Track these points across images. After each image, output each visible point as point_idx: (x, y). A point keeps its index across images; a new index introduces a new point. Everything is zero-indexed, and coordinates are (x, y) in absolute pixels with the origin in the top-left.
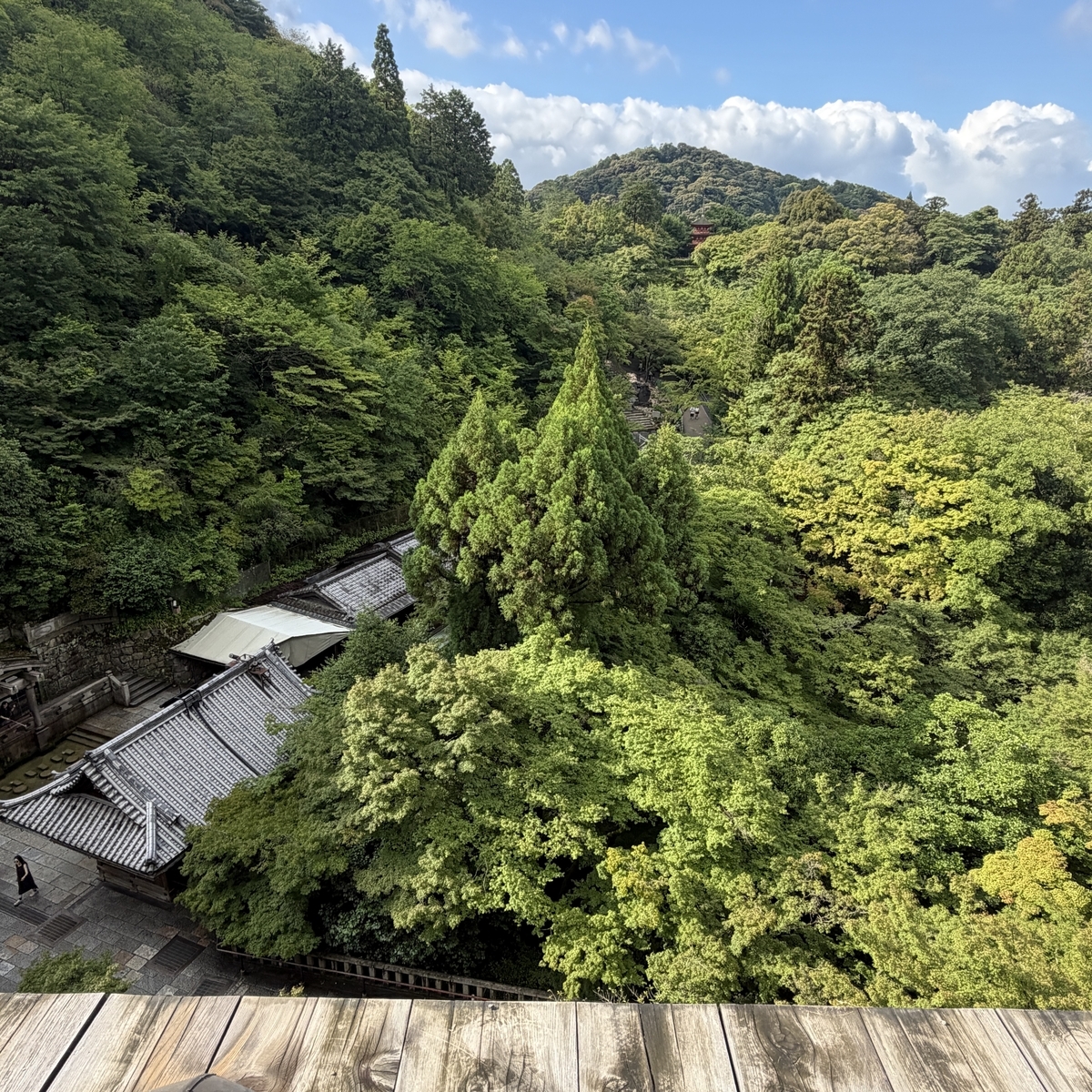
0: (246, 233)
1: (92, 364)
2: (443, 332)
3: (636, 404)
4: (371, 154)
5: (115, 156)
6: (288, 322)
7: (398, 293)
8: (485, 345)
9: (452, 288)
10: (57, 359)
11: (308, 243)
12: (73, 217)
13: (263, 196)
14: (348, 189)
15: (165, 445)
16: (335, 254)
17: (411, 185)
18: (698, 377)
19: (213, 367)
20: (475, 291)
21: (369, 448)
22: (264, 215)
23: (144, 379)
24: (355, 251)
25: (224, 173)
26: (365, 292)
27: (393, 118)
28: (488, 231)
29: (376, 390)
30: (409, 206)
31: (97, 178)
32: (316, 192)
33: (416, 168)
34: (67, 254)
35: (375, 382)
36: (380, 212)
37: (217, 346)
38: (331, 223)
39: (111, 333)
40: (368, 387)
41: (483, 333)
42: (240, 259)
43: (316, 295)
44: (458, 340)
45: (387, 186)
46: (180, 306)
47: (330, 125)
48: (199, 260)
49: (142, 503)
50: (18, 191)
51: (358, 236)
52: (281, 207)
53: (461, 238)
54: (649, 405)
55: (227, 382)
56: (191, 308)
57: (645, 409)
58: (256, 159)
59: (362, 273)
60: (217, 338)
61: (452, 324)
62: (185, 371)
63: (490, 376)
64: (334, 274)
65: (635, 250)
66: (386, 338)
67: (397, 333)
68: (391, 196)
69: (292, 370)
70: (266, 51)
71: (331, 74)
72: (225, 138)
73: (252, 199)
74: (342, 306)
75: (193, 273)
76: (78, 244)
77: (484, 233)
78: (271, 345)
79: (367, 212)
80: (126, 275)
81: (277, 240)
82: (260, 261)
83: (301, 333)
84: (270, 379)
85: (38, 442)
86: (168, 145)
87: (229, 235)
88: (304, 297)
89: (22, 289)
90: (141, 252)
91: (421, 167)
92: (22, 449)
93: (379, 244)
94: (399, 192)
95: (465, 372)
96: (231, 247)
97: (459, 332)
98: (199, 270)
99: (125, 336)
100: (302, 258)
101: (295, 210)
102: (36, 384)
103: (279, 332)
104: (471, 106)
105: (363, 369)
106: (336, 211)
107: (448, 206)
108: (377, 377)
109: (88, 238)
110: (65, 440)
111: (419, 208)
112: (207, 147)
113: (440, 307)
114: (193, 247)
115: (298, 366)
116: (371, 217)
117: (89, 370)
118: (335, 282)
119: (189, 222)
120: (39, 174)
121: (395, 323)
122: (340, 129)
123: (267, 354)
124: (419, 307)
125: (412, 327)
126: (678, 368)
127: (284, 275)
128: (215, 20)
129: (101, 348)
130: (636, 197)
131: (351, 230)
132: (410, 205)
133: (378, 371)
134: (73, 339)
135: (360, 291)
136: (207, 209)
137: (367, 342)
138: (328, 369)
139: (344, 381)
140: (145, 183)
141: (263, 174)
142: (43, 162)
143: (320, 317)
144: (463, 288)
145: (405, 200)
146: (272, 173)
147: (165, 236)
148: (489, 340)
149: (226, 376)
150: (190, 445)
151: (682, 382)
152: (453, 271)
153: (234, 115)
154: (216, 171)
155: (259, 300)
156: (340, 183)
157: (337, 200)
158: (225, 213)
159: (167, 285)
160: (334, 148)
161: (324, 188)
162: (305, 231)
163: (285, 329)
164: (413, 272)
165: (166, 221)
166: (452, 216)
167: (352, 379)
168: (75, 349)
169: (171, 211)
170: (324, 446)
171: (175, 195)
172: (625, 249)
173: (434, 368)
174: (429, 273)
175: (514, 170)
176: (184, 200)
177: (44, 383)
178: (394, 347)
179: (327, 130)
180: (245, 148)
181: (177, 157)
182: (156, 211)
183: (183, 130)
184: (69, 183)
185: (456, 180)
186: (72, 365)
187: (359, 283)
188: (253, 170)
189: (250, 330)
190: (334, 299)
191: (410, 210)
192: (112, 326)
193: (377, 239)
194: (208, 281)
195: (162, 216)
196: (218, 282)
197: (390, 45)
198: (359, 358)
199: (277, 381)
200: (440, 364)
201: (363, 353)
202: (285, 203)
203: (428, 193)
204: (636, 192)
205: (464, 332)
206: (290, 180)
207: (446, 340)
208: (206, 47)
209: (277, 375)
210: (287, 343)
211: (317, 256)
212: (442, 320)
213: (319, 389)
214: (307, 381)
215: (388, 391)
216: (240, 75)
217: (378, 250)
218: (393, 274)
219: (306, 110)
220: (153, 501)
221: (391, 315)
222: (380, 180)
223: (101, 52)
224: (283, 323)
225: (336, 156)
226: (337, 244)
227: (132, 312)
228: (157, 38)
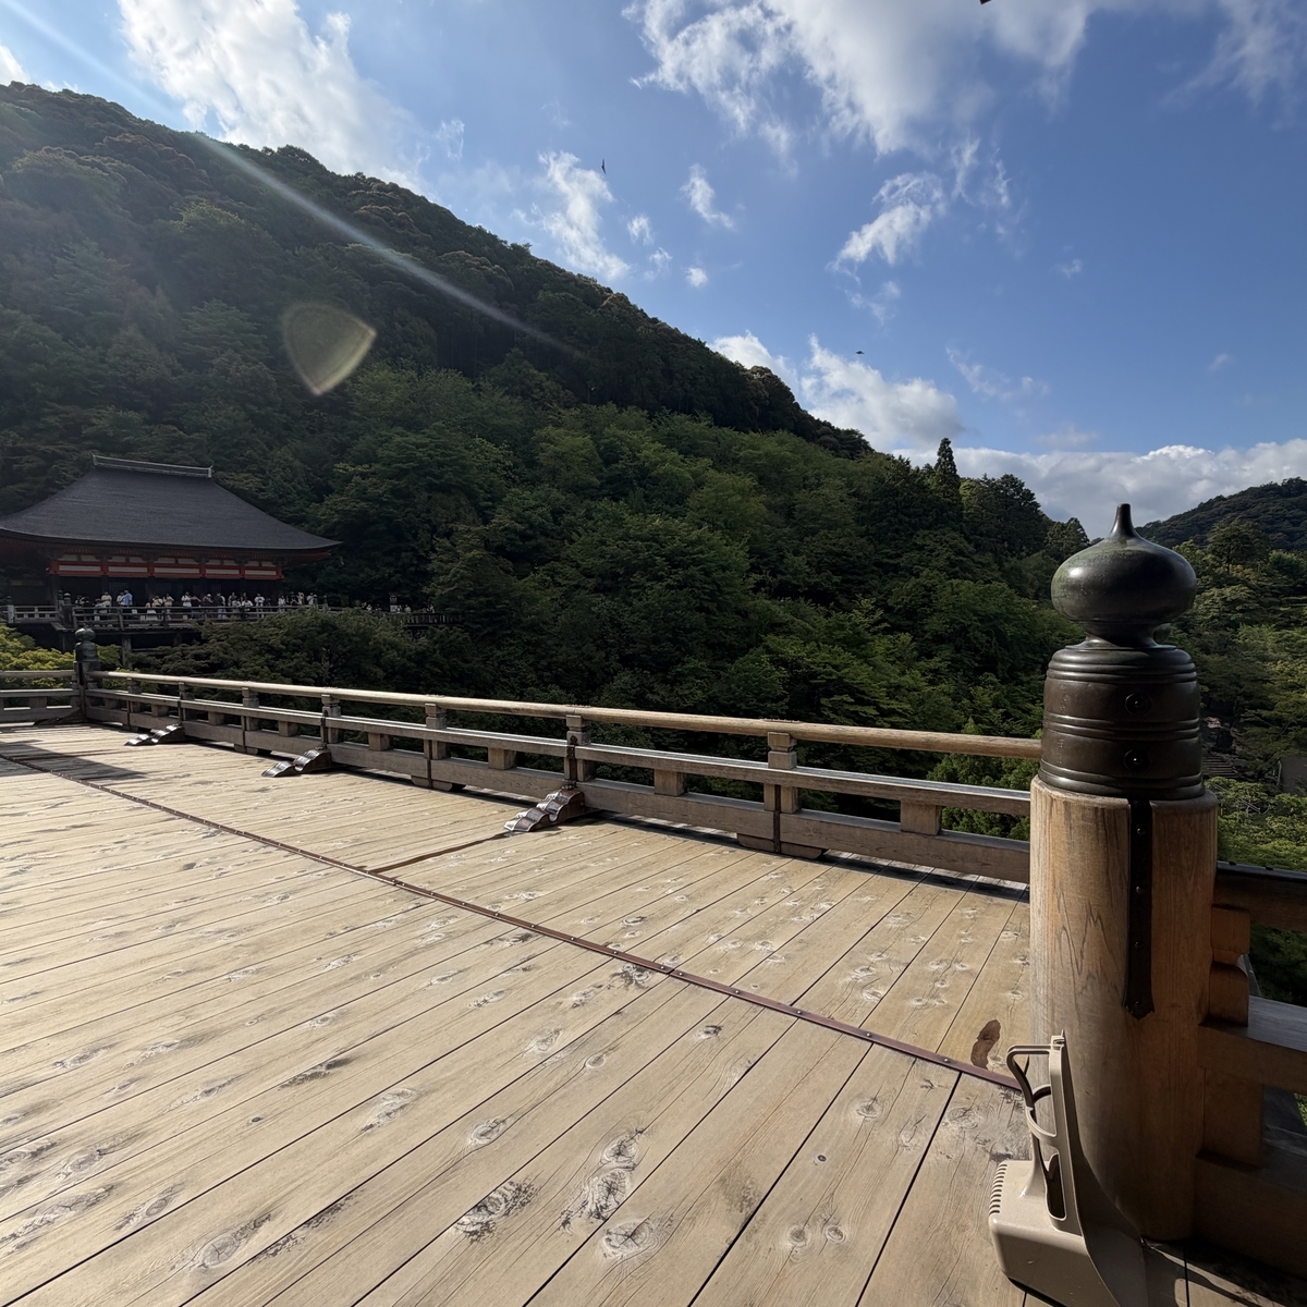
0: (819, 596)
1: (701, 688)
2: (979, 671)
3: (1213, 749)
4: (926, 532)
5: (738, 554)
6: (837, 662)
7: (939, 639)
8: (1022, 683)
9: (987, 633)
10: (681, 684)
11: (867, 603)
12: (705, 594)
13: (836, 570)
14: (903, 561)
15: (738, 746)
16: (888, 609)
17: (960, 553)
18: (1292, 724)
19: (779, 693)
20: (1011, 636)
21: (895, 765)
22: (836, 583)
23: (731, 699)
24: (905, 606)
25: (809, 556)
26: (910, 639)
27: (949, 503)
28: (1036, 583)
29: (906, 717)
30: (955, 569)
31: (724, 568)
32: (878, 564)
33: (966, 538)
34: (698, 617)
35: (906, 710)
36: (927, 576)
37: (784, 678)
38: (888, 586)
39: (717, 668)
40: (900, 715)
41: (1019, 674)
42: (815, 617)
43: (865, 642)
44: (992, 678)
45: (938, 555)
46: (761, 649)
47: (895, 515)
48: (781, 618)
49: (716, 785)
50: (679, 581)
51: (907, 595)
52: (850, 577)
53: (1001, 592)
54: (1232, 752)
55: (786, 704)
56: (768, 650)
57: (1225, 756)
58: (834, 545)
59: (910, 623)
60: (784, 672)
61: (989, 664)
62: (758, 694)
63: (1024, 711)
64: (886, 625)
65: (1227, 591)
66: (924, 675)
67: (935, 671)
68: (942, 563)
69: (836, 698)
70: (854, 469)
71: (899, 480)
72: (814, 532)
73: (829, 573)
74: (888, 649)
75: (775, 627)
76: (708, 611)
77: (1032, 585)
78: (822, 678)
79: (917, 576)
80: (733, 629)
81: (843, 601)
82: (828, 615)
83: (846, 670)
84: (819, 705)
85: (661, 737)
86: (775, 542)
87: (806, 600)
88: (856, 644)
89: (669, 640)
90: (744, 614)
91: (971, 537)
92: (652, 741)
93: (926, 600)
94: (948, 559)
95: (996, 706)
96: (806, 607)
97: (995, 671)
98: (780, 625)
99: (724, 669)
100: (862, 613)
101: (860, 578)
102: (667, 700)
103: (829, 669)
104: (1022, 485)
105: (897, 699)
106: (893, 577)
107: (995, 566)
108: (907, 707)
109: (712, 606)
110: (677, 737)
111: (967, 570)
112: (801, 540)
113: (977, 651)
114: (779, 609)
115: (841, 694)
116: (921, 580)
117: (699, 692)
118: (887, 631)
119: (778, 592)
120: (693, 570)
121: (934, 663)
122: (902, 517)
123: (820, 685)
124: (958, 650)
125: (949, 666)
126: (1265, 713)
127: (842, 627)
128: (821, 454)
129: (708, 678)
130: (1229, 539)
131: (903, 591)
132: (957, 569)
133: (910, 702)
134: (693, 671)
135: (906, 637)
136: (794, 582)
137: (906, 678)
138: (866, 698)
139: (878, 709)
140: (754, 568)
141: (838, 555)
142: (695, 563)
143: (865, 659)
144: (1000, 635)
145: (953, 565)
146: (845, 554)
147: (763, 602)
148: (1025, 679)
149: (787, 700)
150: (755, 748)
151: (1272, 729)
152: (990, 620)
153: (824, 515)
154: (804, 556)
155: (818, 646)
156: (899, 556)
157: (896, 568)
158: (808, 585)
159: (757, 636)
160: (897, 531)
161: (886, 560)
162: (866, 593)
163: (835, 667)
164: (953, 621)
165: (765, 592)
166: (997, 574)
167: (885, 707)
168: (693, 678)
169: (770, 585)
170: (856, 759)
171: (774, 574)
172: (1215, 591)
173: (965, 701)
174: (967, 623)
175: (1081, 527)
176: (779, 577)
177: (671, 699)
178: (931, 683)
179: (892, 519)
180: (827, 537)
181: (779, 550)
182: (759, 585)
183: (786, 530)
184: (707, 573)
185: (1006, 545)
186: (689, 688)
187: (905, 632)
188: (830, 553)
189: (808, 667)
190: (881, 645)
191: (957, 572)
192: (718, 664)
193: (924, 596)
194: (784, 632)
195: (763, 589)
196: (792, 633)
197: (951, 452)
198: (894, 691)
199: (823, 705)
200: (971, 698)
201: (898, 687)
202: (852, 574)
203: (976, 557)
204: (1229, 534)
205: (1000, 672)
206: (858, 557)
207: (981, 678)
208: (809, 473)
209: (824, 701)
210: (834, 677)
211: (873, 612)
212: (977, 661)
213: (856, 713)
214: (847, 707)
215: (916, 718)
216: (832, 490)
217: (924, 605)
218: (935, 624)
219: (877, 506)
220: (724, 785)
221: (930, 656)
222: (932, 551)
223: (741, 492)
224: (834, 663)
225: (897, 536)
226: (890, 602)
227: (733, 653)
228: (779, 473)
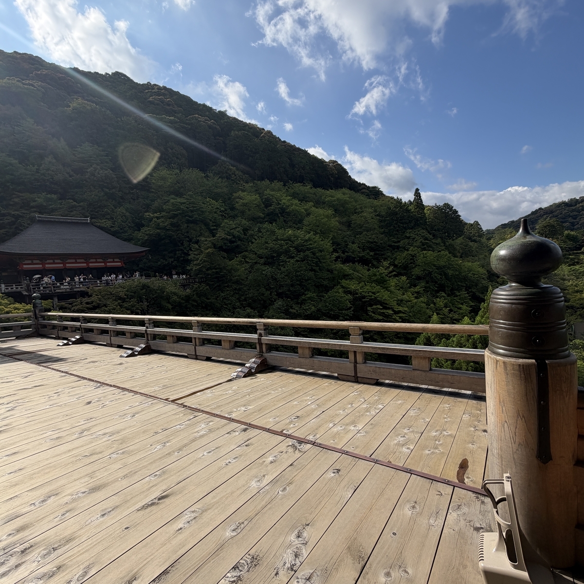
0: (364, 262)
1: (314, 305)
2: (437, 292)
4: (411, 230)
5: (327, 245)
6: (374, 291)
7: (419, 278)
8: (457, 296)
9: (441, 274)
10: (305, 304)
11: (386, 264)
12: (313, 263)
13: (372, 249)
14: (401, 244)
16: (395, 266)
17: (426, 239)
18: (578, 308)
19: (348, 306)
20: (451, 275)
22: (371, 255)
23: (327, 310)
24: (403, 264)
25: (359, 244)
26: (406, 279)
27: (420, 217)
28: (461, 251)
29: (406, 314)
30: (425, 247)
31: (321, 251)
32: (390, 246)
33: (428, 232)
34: (311, 274)
35: (405, 311)
36: (412, 250)
37: (350, 299)
38: (395, 256)
39: (320, 296)
40: (403, 313)
41: (455, 292)
42: (363, 271)
43: (386, 281)
44: (443, 294)
45: (417, 240)
46: (339, 287)
47: (396, 224)
48: (348, 272)
50: (301, 258)
51: (404, 259)
52: (378, 252)
53: (446, 256)
55: (353, 311)
56: (343, 287)
58: (370, 238)
59: (405, 272)
60: (350, 297)
61: (442, 288)
62: (339, 307)
63: (458, 308)
66: (413, 295)
67: (418, 293)
68: (418, 244)
69: (374, 307)
70: (377, 204)
71: (397, 208)
72: (361, 233)
73: (368, 251)
74: (396, 284)
75: (346, 276)
76: (314, 270)
77: (459, 252)
78: (368, 298)
79: (408, 250)
80: (327, 278)
81: (375, 263)
82: (369, 270)
83: (378, 294)
84: (367, 310)
86: (343, 238)
87: (359, 263)
88: (381, 282)
89: (298, 285)
90: (331, 271)
91: (431, 232)
92: (293, 330)
93: (412, 261)
94: (421, 242)
95: (446, 307)
96: (359, 267)
97: (444, 291)
98: (348, 275)
99: (323, 296)
100: (384, 268)
101: (382, 253)
102: (299, 311)
103: (370, 294)
104: (453, 207)
105: (402, 306)
106: (397, 251)
107: (442, 244)
108: (406, 309)
109: (317, 269)
111: (430, 246)
112: (355, 237)
113: (436, 282)
114: (347, 268)
115: (376, 305)
116: (410, 252)
117: (313, 307)
118: (395, 276)
119: (346, 261)
120: (307, 253)
121: (417, 289)
122: (399, 224)
123: (367, 301)
124: (427, 283)
125: (424, 290)
127: (375, 275)
128: (362, 198)
129: (317, 301)
130: (545, 227)
131: (401, 257)
132: (425, 246)
133: (408, 307)
134: (310, 298)
135: (404, 278)
136: (353, 256)
137: (405, 296)
138: (388, 306)
139: (393, 311)
140: (335, 251)
141: (372, 243)
142: (308, 249)
143: (387, 289)
144: (446, 275)
145: (423, 245)
146: (375, 242)
147: (339, 265)
148: (458, 294)
149: (352, 309)
152: (442, 269)
153: (365, 225)
154: (357, 244)
155: (365, 284)
156: (399, 242)
157: (398, 247)
158: (359, 257)
159: (337, 281)
160: (398, 231)
161: (393, 244)
162: (385, 259)
163: (373, 293)
164: (424, 270)
165: (340, 261)
166: (443, 248)
167: (397, 310)
168: (310, 301)
169: (342, 258)
171: (343, 252)
173: (432, 305)
174: (431, 270)
175: (479, 225)
176: (346, 254)
177: (301, 311)
178: (416, 298)
179: (395, 225)
180: (367, 235)
181: (346, 242)
182: (337, 258)
183: (348, 233)
184: (314, 254)
185: (446, 234)
186: (308, 306)
187: (403, 276)
188: (369, 242)
189: (361, 294)
190: (393, 282)
191: (425, 248)
192: (321, 294)
193: (411, 259)
194: (350, 279)
195: (339, 260)
196: (353, 279)
197: (420, 194)
198: (400, 302)
199: (369, 311)
200: (435, 304)
201: (402, 301)
202: (379, 251)
203: (433, 241)
204: (546, 225)
205: (447, 291)
206: (381, 243)
207: (438, 294)
208: (358, 207)
209: (369, 308)
210: (373, 297)
211: (389, 267)
212: (436, 287)
213: (383, 313)
214: (379, 310)
215: (411, 314)
216: (368, 214)
217: (411, 263)
218: (417, 271)
219: (388, 220)
221: (415, 286)
222: (414, 239)
223: (327, 217)
224: (372, 291)
225: (398, 233)
226: (396, 263)
227: (327, 289)
228: (344, 207)
